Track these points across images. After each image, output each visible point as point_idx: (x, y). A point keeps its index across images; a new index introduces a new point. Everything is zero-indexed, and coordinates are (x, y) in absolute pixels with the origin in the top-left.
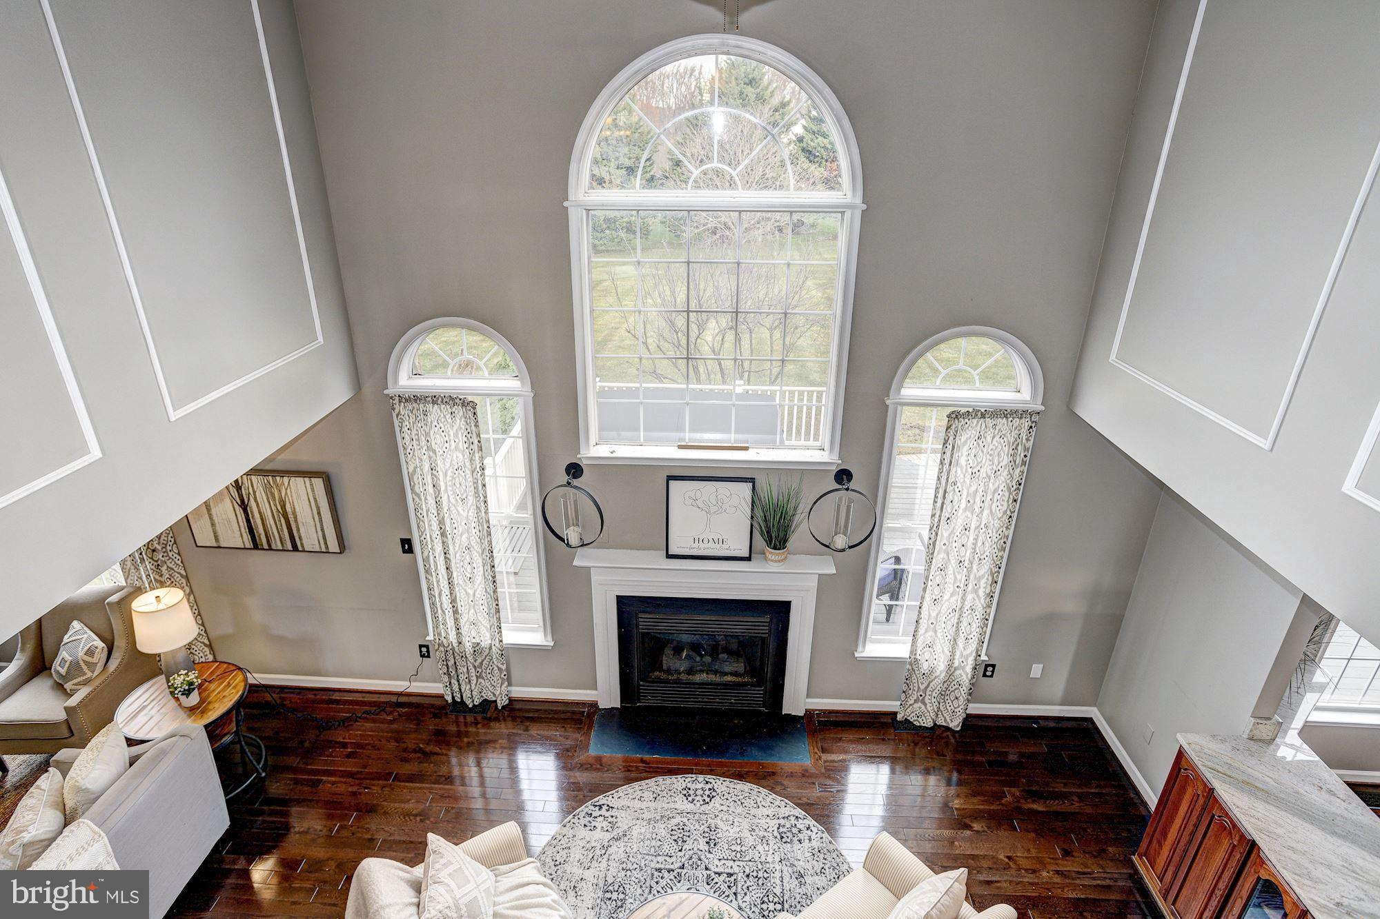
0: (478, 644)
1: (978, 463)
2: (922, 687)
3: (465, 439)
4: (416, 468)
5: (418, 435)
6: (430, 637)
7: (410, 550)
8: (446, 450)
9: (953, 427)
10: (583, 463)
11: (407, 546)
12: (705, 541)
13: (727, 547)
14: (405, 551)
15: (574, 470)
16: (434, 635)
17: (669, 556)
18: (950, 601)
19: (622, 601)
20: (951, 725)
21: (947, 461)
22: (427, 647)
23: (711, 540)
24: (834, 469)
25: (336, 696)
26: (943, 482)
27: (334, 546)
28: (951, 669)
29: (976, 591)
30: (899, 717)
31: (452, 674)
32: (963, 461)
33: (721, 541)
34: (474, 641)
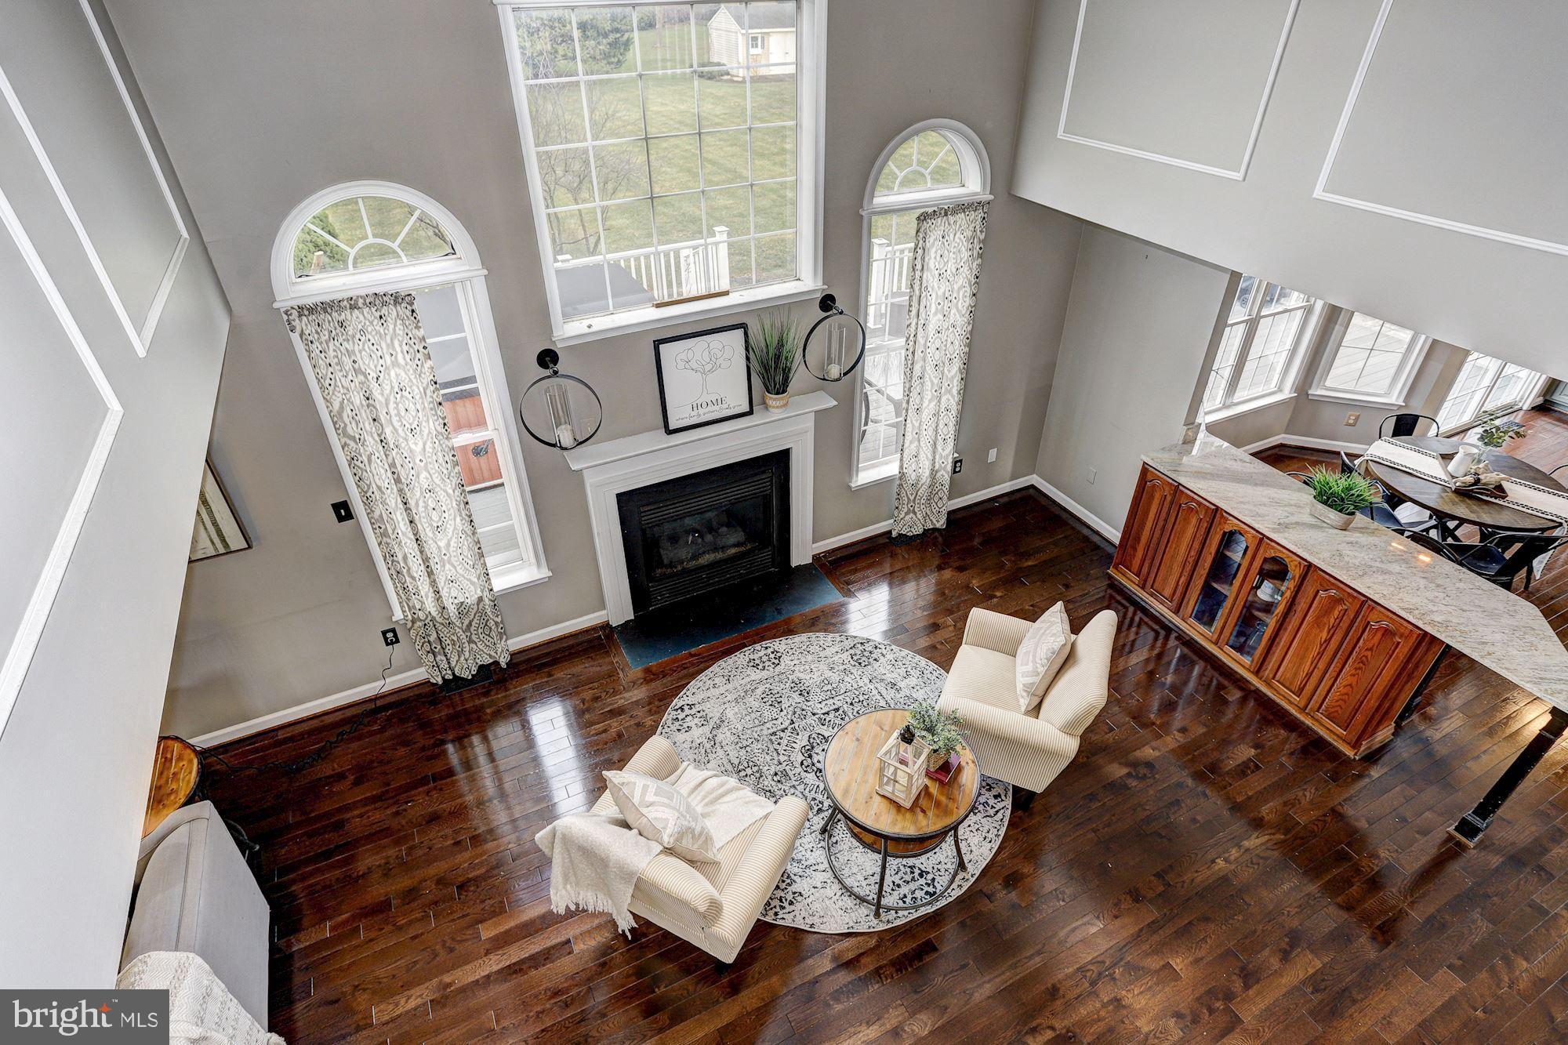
0: (462, 603)
1: (945, 263)
2: (912, 498)
3: (406, 348)
4: (342, 403)
5: (337, 357)
6: (398, 615)
7: (349, 516)
8: (382, 369)
9: (923, 229)
10: (558, 347)
11: (343, 511)
12: (704, 405)
13: (725, 406)
14: (341, 519)
15: (548, 358)
16: (404, 612)
17: (670, 432)
18: (929, 408)
19: (625, 500)
20: (938, 525)
21: (919, 267)
22: (393, 631)
23: (710, 403)
24: (819, 296)
25: (281, 735)
26: (917, 288)
27: (236, 541)
28: (934, 473)
29: (950, 392)
30: (894, 534)
31: (437, 650)
32: (932, 265)
33: (719, 401)
34: (456, 601)
